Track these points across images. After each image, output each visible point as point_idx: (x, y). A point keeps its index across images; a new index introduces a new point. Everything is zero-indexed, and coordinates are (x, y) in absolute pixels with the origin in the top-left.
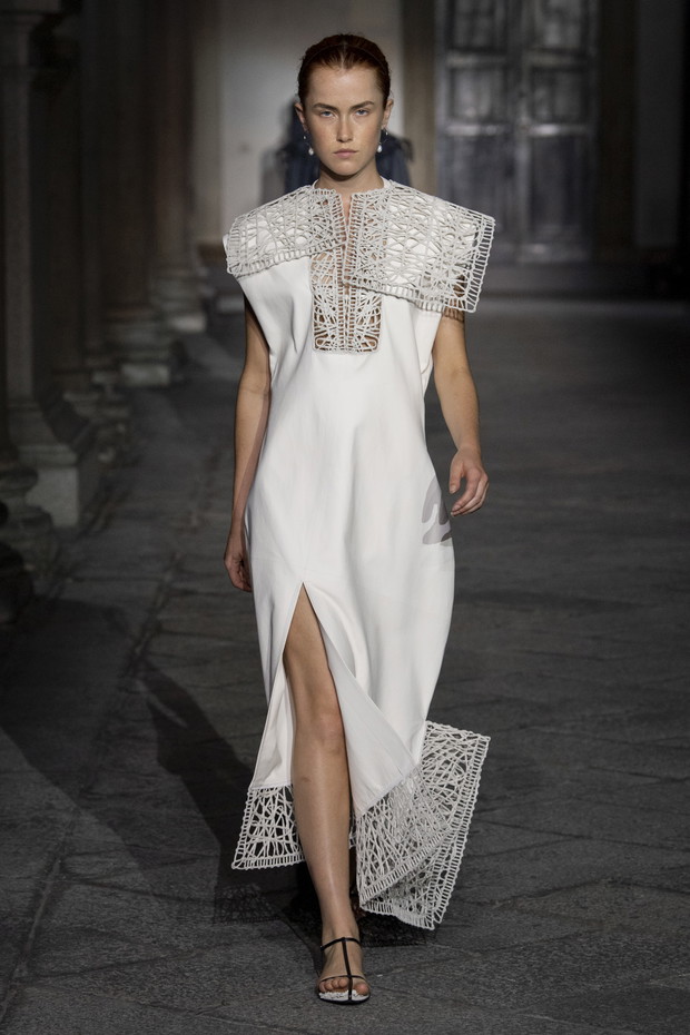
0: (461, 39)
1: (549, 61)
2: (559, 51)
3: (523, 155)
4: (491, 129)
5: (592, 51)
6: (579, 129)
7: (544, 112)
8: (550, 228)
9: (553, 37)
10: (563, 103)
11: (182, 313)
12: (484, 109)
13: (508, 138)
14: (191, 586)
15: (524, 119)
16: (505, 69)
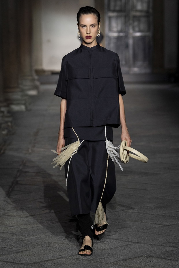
0: (112, 8)
1: (138, 14)
2: (141, 11)
3: (131, 42)
4: (121, 34)
5: (151, 11)
6: (147, 34)
7: (137, 29)
8: (139, 63)
9: (139, 7)
10: (143, 26)
11: (30, 89)
12: (119, 28)
13: (126, 37)
14: (27, 170)
15: (131, 31)
16: (125, 17)
